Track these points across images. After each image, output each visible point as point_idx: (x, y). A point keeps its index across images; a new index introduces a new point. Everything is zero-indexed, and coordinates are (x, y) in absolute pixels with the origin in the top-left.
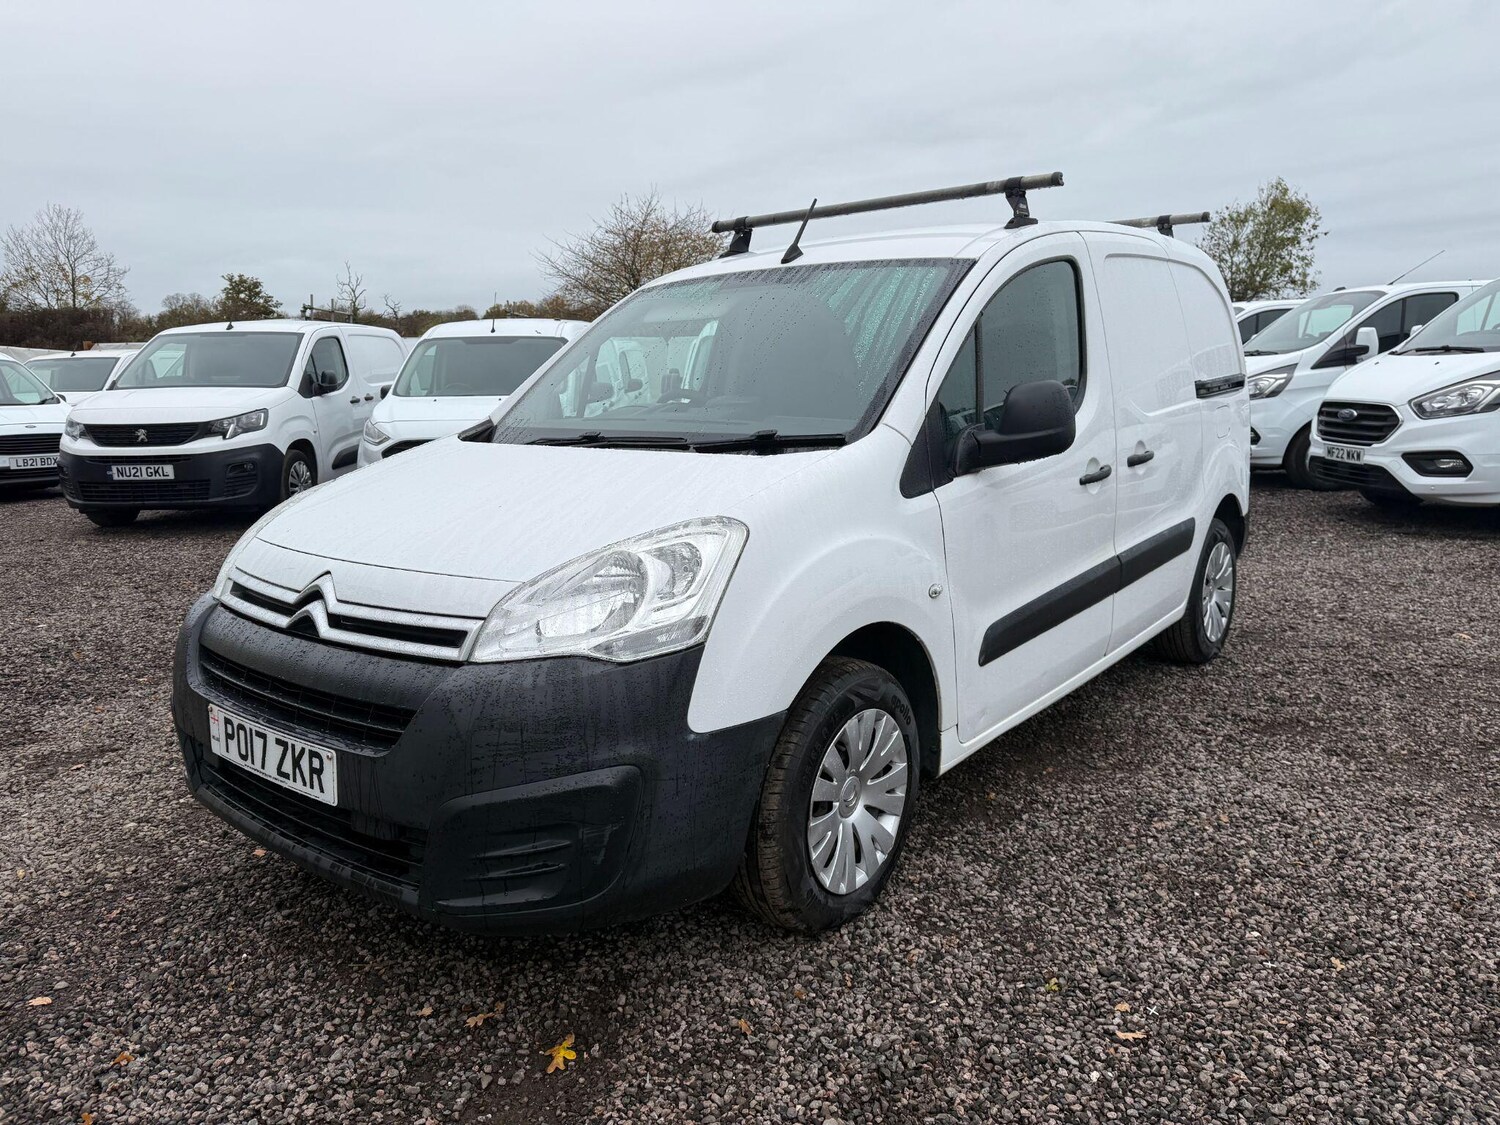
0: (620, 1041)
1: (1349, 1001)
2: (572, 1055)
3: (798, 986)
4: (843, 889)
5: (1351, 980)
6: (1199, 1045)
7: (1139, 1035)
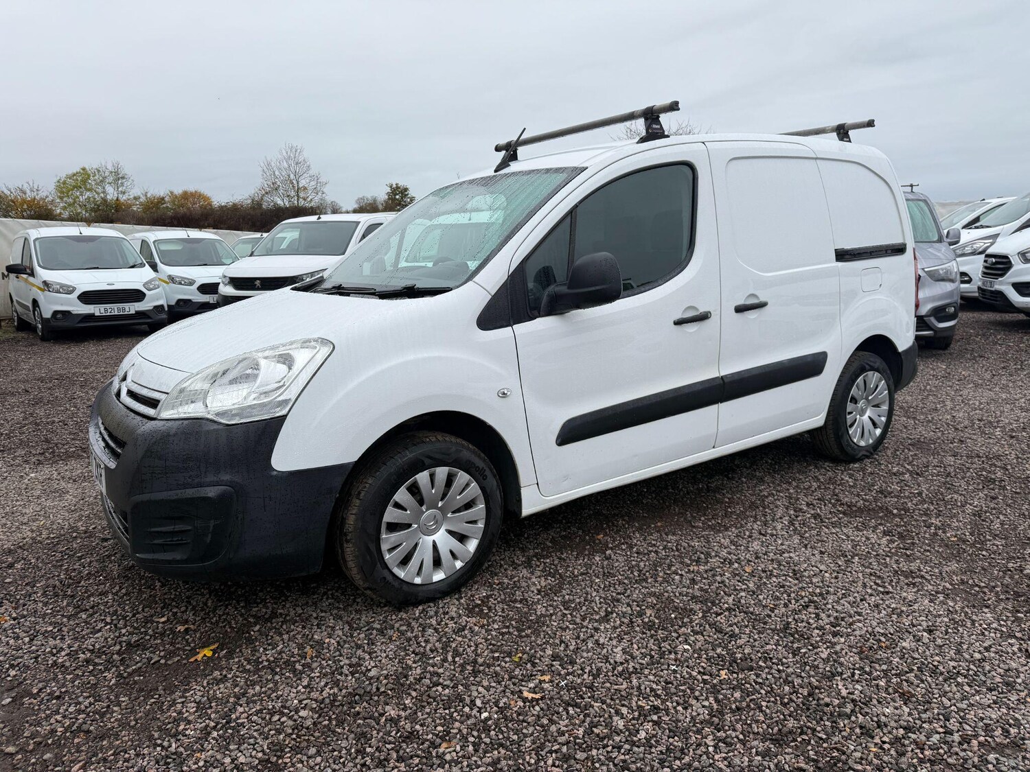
0: (238, 650)
1: (707, 699)
2: (209, 654)
3: (362, 636)
4: (418, 580)
5: (724, 686)
6: (570, 709)
7: (537, 696)
